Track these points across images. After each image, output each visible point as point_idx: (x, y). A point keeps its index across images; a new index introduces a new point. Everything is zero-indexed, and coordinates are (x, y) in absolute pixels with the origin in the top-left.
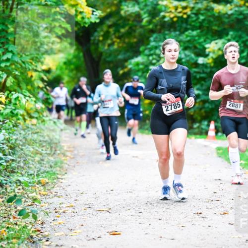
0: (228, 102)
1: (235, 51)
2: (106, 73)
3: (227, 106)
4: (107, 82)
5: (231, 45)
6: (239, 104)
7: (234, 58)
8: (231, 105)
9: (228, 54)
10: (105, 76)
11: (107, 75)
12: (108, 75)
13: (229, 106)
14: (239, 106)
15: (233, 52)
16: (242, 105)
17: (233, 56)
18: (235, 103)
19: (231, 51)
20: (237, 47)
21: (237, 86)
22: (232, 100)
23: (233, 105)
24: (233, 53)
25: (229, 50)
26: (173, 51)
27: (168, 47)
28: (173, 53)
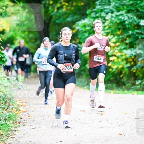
0: (95, 57)
1: (100, 26)
3: (94, 59)
5: (97, 22)
6: (101, 58)
8: (97, 59)
9: (96, 28)
12: (47, 42)
13: (96, 59)
14: (101, 59)
15: (99, 26)
17: (99, 29)
18: (99, 57)
19: (98, 26)
20: (101, 23)
21: (102, 46)
22: (98, 56)
23: (98, 59)
24: (99, 27)
25: (96, 25)
26: (67, 35)
27: (64, 32)
28: (67, 36)
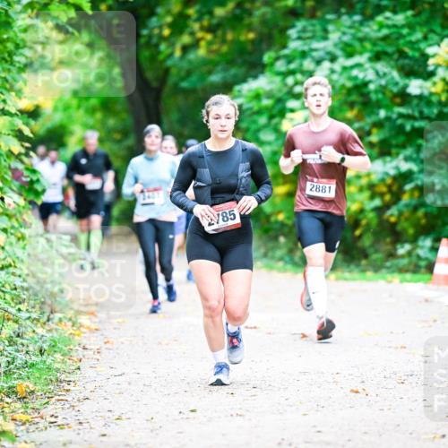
0: (309, 184)
1: (321, 95)
2: (148, 132)
3: (308, 192)
4: (150, 152)
5: (315, 84)
6: (328, 186)
7: (319, 106)
8: (314, 189)
9: (310, 98)
10: (147, 140)
11: (150, 136)
12: (153, 138)
13: (311, 190)
14: (327, 189)
15: (318, 95)
16: (334, 187)
17: (318, 103)
18: (321, 185)
19: (315, 95)
20: (326, 86)
22: (315, 180)
24: (318, 97)
25: (310, 92)
26: (223, 118)
27: (214, 110)
28: (223, 121)
